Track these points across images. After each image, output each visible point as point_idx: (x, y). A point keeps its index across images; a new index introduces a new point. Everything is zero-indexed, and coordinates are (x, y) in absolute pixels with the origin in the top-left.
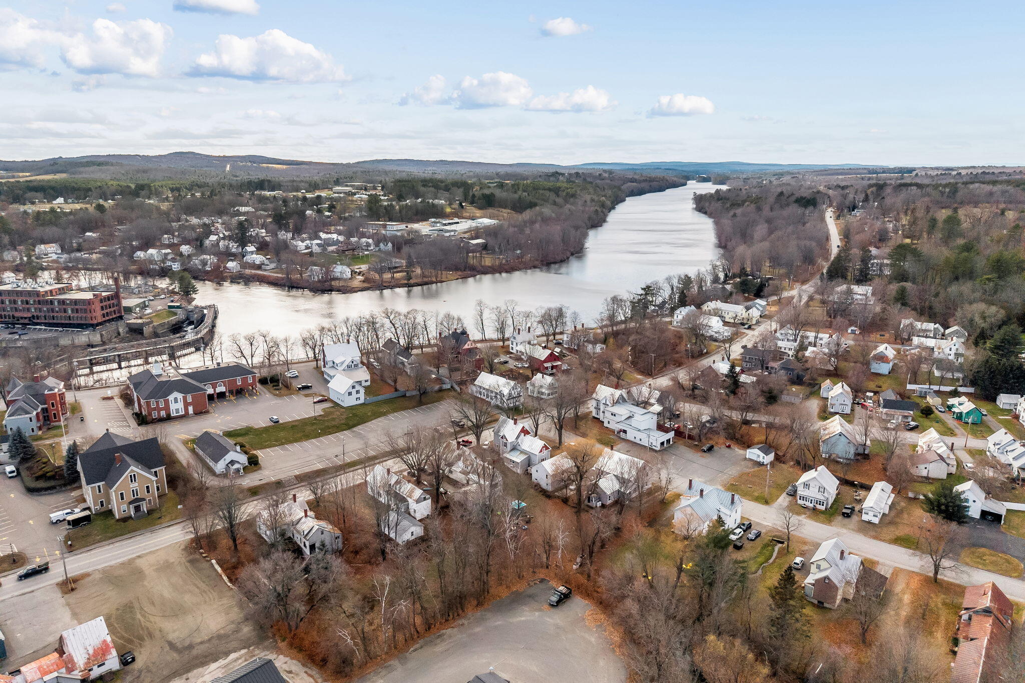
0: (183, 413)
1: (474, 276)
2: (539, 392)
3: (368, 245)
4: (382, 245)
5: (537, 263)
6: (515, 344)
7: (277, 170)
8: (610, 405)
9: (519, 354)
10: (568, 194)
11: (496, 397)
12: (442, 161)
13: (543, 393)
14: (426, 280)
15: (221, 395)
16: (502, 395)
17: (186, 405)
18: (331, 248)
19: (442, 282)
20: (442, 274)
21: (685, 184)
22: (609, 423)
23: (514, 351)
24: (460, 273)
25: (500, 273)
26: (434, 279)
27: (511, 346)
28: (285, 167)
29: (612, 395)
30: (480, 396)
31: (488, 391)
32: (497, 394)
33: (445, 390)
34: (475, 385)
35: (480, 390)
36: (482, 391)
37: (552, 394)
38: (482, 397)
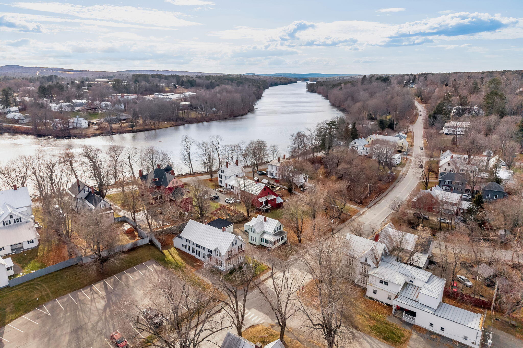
1: (184, 124)
2: (262, 240)
5: (227, 116)
6: (223, 177)
7: (68, 74)
8: (373, 265)
9: (228, 187)
10: (238, 82)
11: (209, 256)
13: (267, 241)
14: (147, 127)
16: (218, 253)
19: (159, 129)
20: (159, 123)
21: (296, 82)
22: (375, 292)
23: (223, 185)
24: (173, 123)
25: (202, 122)
26: (153, 127)
27: (219, 179)
28: (72, 73)
29: (372, 250)
30: (188, 252)
31: (199, 246)
32: (211, 251)
33: (141, 246)
34: (181, 238)
35: (188, 244)
36: (191, 246)
37: (279, 241)
38: (190, 253)
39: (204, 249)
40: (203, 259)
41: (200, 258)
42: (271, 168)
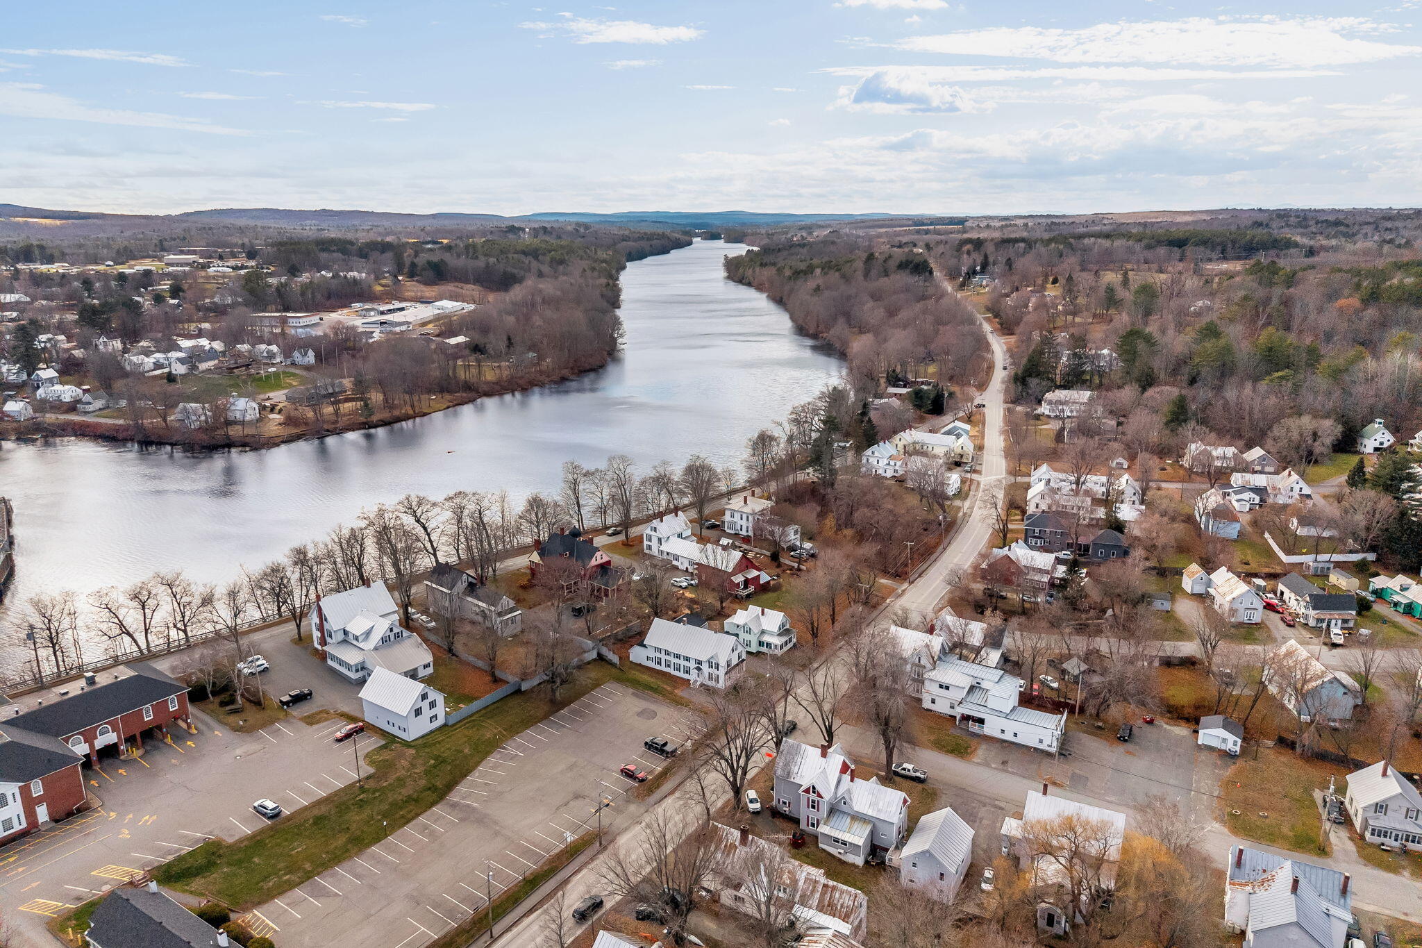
0: (24, 825)
1: (471, 401)
2: (761, 644)
3: (271, 355)
4: (296, 355)
5: (566, 372)
6: (655, 540)
7: (46, 228)
8: (929, 666)
9: (665, 556)
10: (553, 260)
11: (699, 669)
12: (324, 211)
13: (769, 645)
14: (396, 413)
15: (110, 752)
16: (714, 665)
17: (30, 805)
18: (204, 366)
21: (690, 243)
22: (933, 701)
23: (655, 551)
24: (448, 397)
27: (646, 542)
28: (58, 222)
29: (927, 646)
30: (657, 667)
31: (678, 656)
32: (700, 662)
33: (589, 663)
34: (645, 646)
35: (658, 655)
36: (664, 657)
37: (786, 643)
38: (663, 668)
39: (688, 659)
40: (686, 676)
41: (681, 674)
42: (733, 516)
